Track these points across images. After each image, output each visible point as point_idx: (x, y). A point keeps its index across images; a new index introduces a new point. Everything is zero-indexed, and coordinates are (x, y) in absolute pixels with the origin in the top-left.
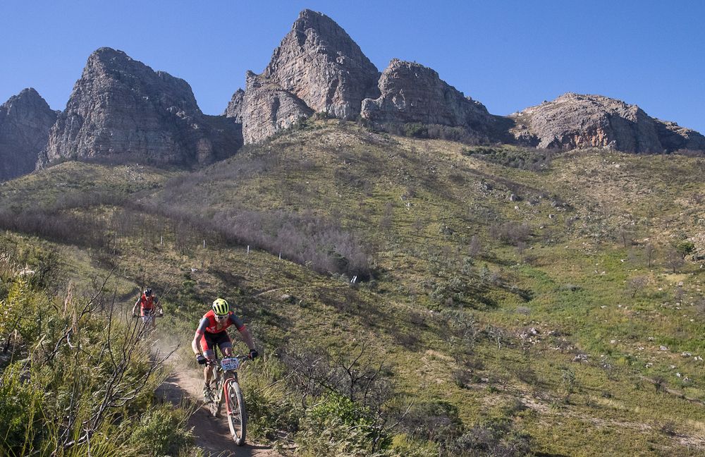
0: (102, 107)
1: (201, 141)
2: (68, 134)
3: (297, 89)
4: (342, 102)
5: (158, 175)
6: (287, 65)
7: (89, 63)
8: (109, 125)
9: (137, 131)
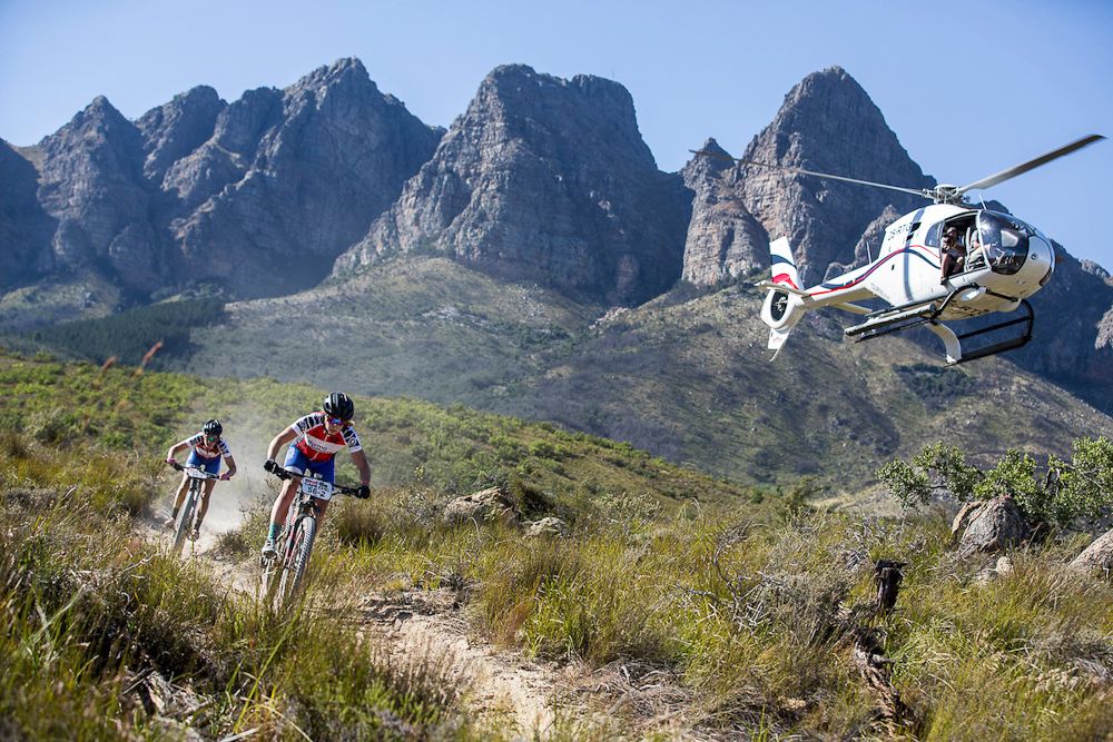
0: (498, 190)
1: (626, 258)
2: (436, 200)
3: (764, 216)
4: (804, 261)
5: (563, 310)
6: (757, 179)
7: (481, 94)
8: (504, 219)
9: (541, 233)
